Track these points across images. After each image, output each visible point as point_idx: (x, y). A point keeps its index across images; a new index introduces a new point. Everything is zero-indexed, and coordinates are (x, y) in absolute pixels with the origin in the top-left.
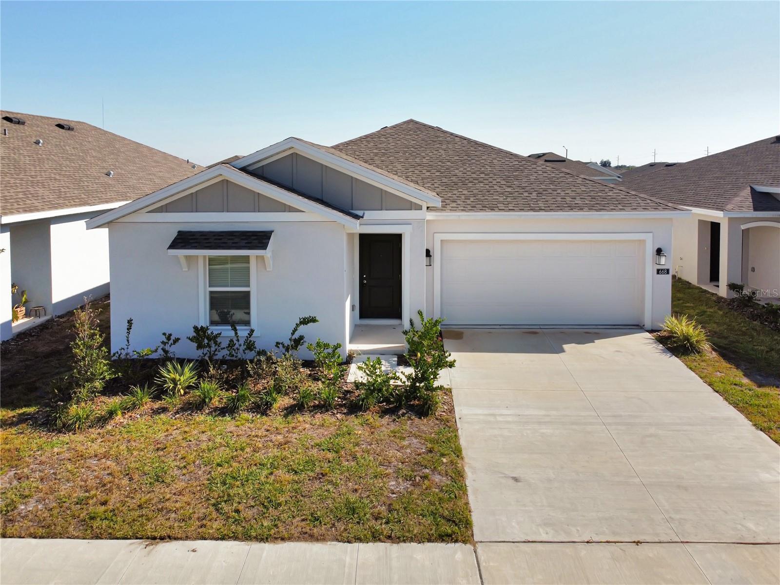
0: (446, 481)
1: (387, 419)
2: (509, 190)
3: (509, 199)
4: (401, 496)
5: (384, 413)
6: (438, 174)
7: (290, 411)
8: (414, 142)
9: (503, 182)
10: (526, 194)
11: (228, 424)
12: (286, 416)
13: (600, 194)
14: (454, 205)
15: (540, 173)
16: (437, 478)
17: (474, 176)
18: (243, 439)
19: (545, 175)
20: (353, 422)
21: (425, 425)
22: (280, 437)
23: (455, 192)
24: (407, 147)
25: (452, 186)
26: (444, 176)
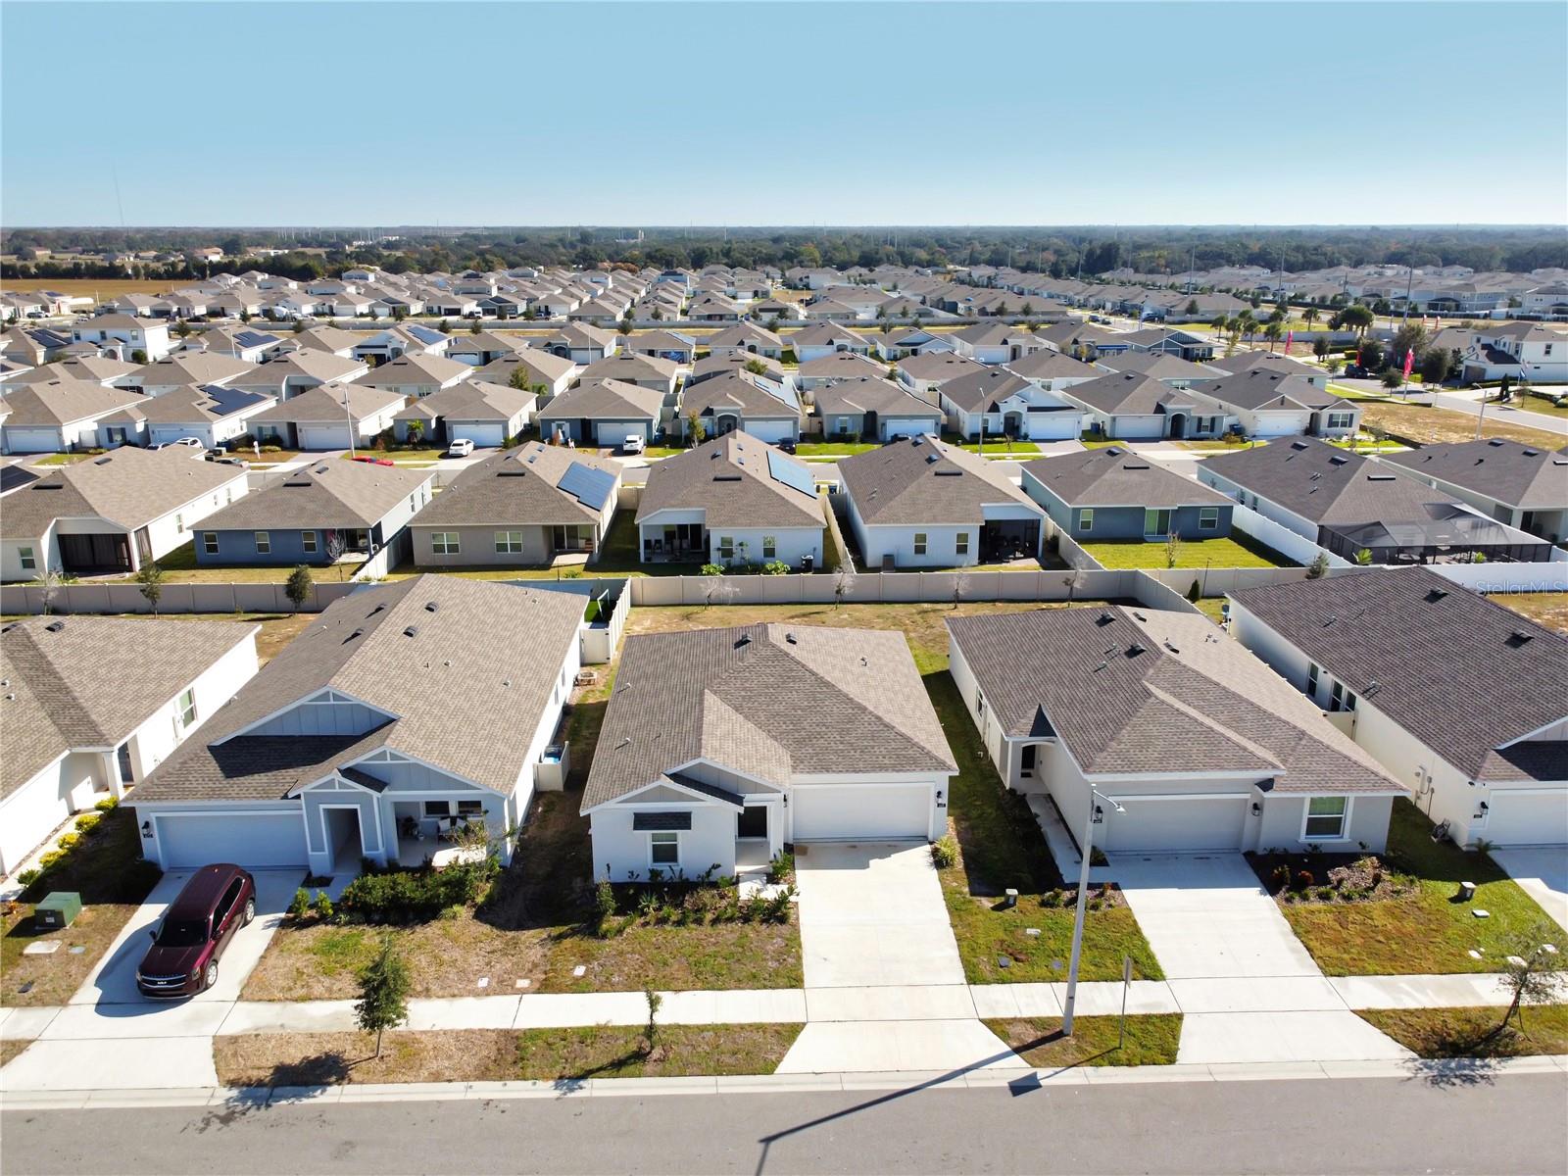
0: (793, 961)
1: (764, 926)
2: (841, 747)
3: (840, 760)
4: (774, 970)
5: (762, 921)
7: (715, 922)
9: (838, 737)
10: (852, 752)
11: (683, 932)
12: (712, 925)
14: (802, 766)
15: (866, 724)
16: (790, 960)
18: (696, 941)
19: (869, 727)
20: (747, 928)
21: (784, 929)
22: (713, 940)
23: (803, 750)
24: (767, 688)
25: (800, 742)
26: (797, 730)
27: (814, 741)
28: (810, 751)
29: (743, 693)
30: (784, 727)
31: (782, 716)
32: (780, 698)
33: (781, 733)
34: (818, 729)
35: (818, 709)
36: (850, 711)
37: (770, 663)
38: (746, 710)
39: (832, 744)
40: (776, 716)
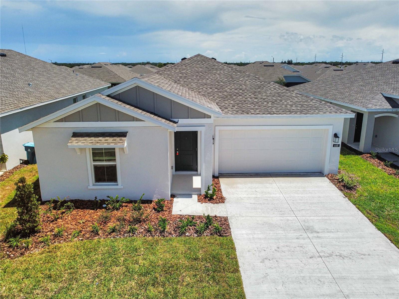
9: (252, 96)
24: (198, 72)
25: (224, 98)
26: (220, 92)
27: (234, 97)
28: (232, 102)
29: (180, 75)
30: (211, 90)
31: (209, 85)
32: (207, 77)
33: (208, 93)
34: (236, 91)
35: (235, 82)
36: (259, 83)
37: (199, 63)
38: (182, 82)
39: (249, 99)
40: (204, 85)
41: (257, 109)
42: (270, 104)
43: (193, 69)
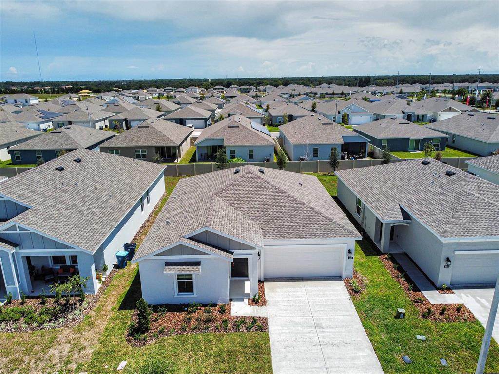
2: (291, 224)
3: (291, 231)
6: (262, 213)
8: (251, 189)
9: (289, 219)
10: (298, 227)
13: (328, 227)
14: (268, 235)
15: (305, 212)
17: (277, 214)
19: (307, 213)
21: (260, 334)
23: (269, 226)
24: (248, 193)
25: (268, 222)
26: (265, 215)
27: (275, 221)
28: (273, 226)
29: (235, 196)
30: (258, 213)
31: (257, 208)
32: (256, 199)
33: (256, 217)
35: (277, 204)
36: (295, 205)
37: (250, 181)
38: (236, 205)
39: (286, 223)
40: (253, 208)
41: (291, 233)
42: (301, 228)
43: (244, 189)
